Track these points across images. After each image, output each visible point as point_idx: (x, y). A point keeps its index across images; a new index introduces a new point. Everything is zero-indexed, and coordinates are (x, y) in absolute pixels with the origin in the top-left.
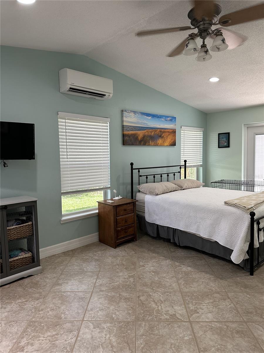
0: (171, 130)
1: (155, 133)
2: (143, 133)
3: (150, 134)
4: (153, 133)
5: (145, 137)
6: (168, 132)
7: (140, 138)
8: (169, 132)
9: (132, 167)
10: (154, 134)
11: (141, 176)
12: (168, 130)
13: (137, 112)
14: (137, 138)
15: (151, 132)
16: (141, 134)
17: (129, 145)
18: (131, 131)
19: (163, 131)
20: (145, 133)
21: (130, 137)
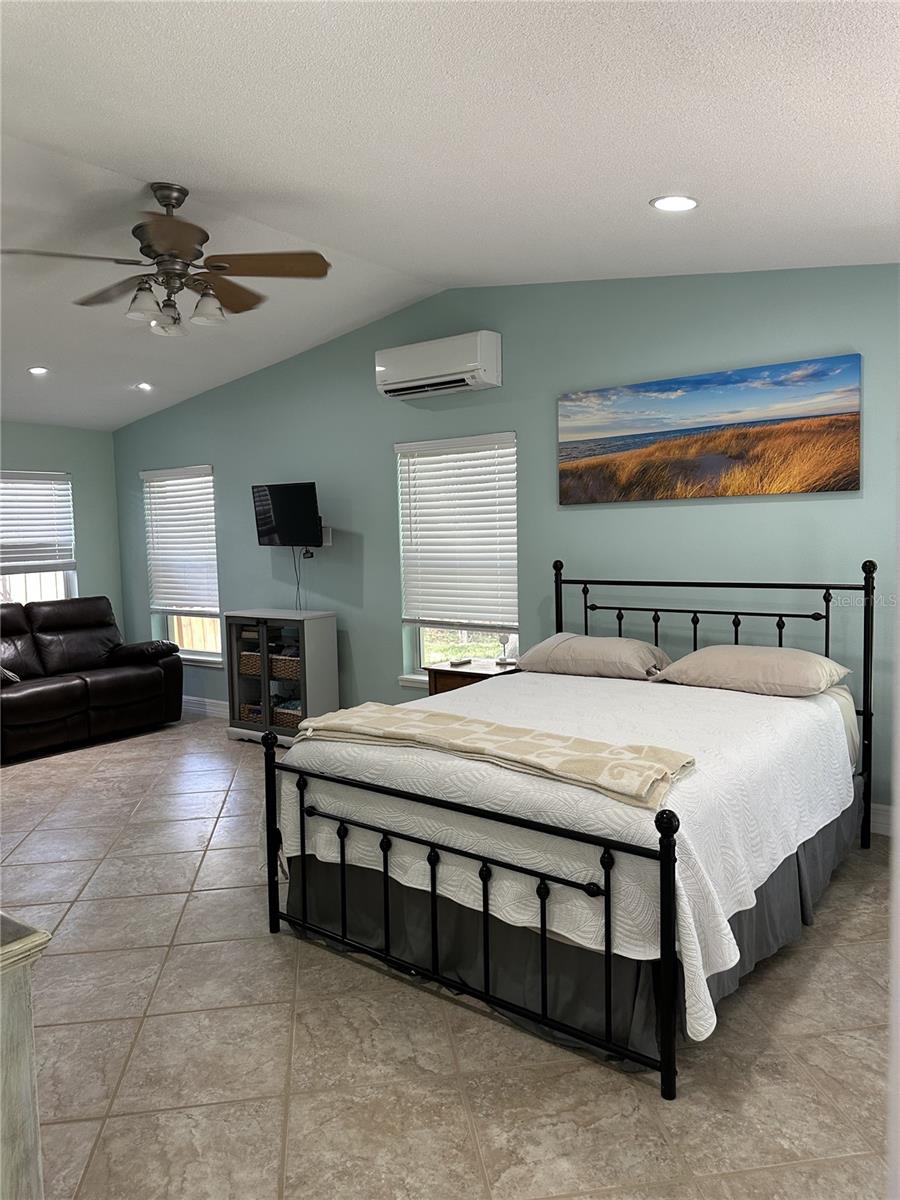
0: (816, 422)
1: (703, 447)
2: (639, 456)
3: (676, 454)
4: (693, 451)
5: (651, 472)
6: (796, 432)
7: (623, 477)
8: (801, 432)
9: (558, 575)
10: (699, 453)
11: (594, 607)
12: (795, 424)
13: (614, 388)
14: (612, 478)
15: (687, 446)
16: (628, 463)
17: (578, 502)
18: (586, 459)
19: (758, 433)
20: (652, 454)
21: (581, 477)
